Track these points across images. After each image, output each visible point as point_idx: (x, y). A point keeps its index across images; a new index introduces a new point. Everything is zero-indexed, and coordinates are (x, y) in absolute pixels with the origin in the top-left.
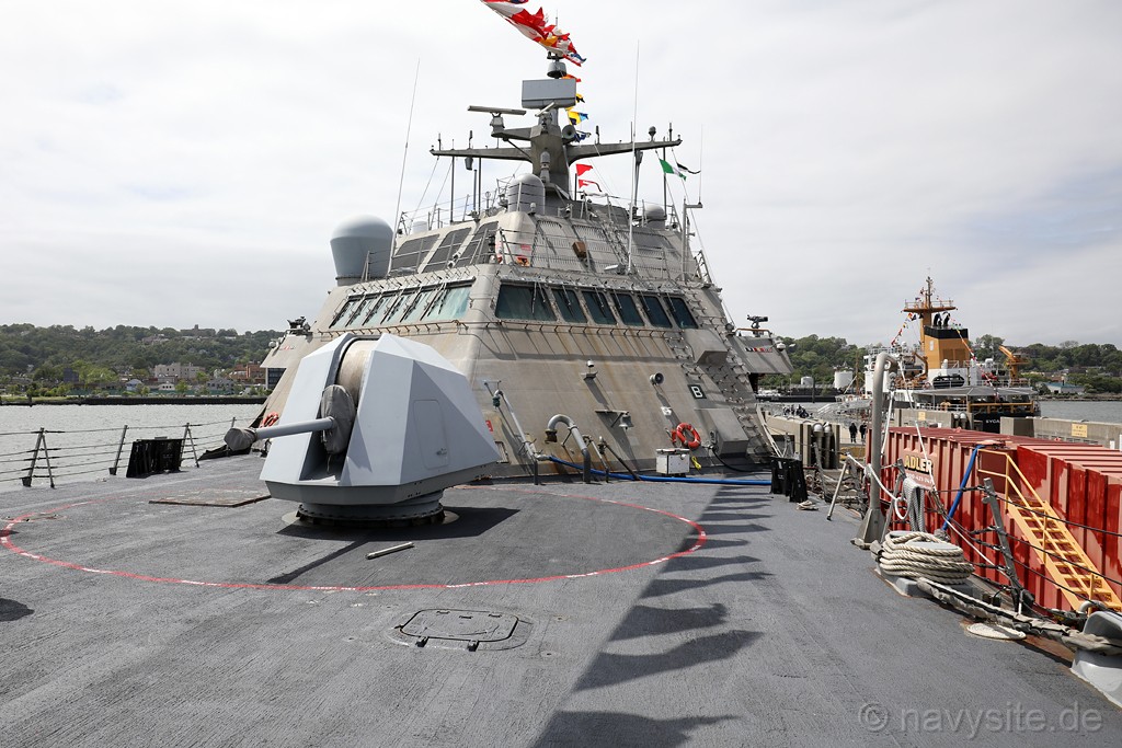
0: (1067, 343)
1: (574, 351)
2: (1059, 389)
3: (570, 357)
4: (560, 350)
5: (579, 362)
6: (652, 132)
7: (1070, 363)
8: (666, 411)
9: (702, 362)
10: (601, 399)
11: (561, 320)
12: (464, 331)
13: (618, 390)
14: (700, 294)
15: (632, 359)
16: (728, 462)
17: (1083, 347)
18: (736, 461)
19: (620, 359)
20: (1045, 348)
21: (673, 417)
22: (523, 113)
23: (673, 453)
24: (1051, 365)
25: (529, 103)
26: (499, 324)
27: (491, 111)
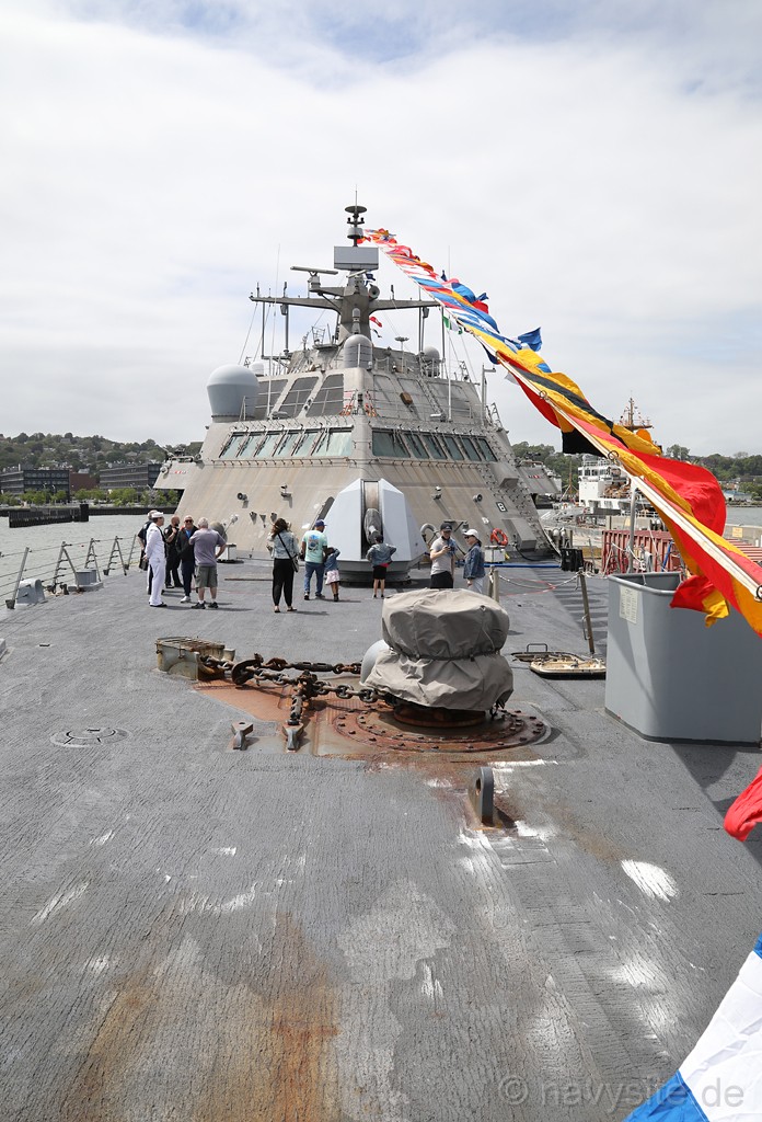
0: (740, 454)
1: (425, 480)
2: (732, 496)
3: (423, 485)
4: (416, 480)
5: (429, 488)
7: (742, 473)
8: (485, 520)
9: (503, 486)
10: (447, 515)
11: (413, 457)
12: (353, 465)
13: (455, 507)
14: (497, 438)
15: (460, 485)
16: (524, 554)
17: (751, 457)
18: (529, 554)
19: (454, 485)
20: (723, 458)
21: (489, 524)
22: (336, 273)
23: (496, 548)
24: (726, 474)
25: (339, 265)
26: (377, 460)
27: (309, 271)
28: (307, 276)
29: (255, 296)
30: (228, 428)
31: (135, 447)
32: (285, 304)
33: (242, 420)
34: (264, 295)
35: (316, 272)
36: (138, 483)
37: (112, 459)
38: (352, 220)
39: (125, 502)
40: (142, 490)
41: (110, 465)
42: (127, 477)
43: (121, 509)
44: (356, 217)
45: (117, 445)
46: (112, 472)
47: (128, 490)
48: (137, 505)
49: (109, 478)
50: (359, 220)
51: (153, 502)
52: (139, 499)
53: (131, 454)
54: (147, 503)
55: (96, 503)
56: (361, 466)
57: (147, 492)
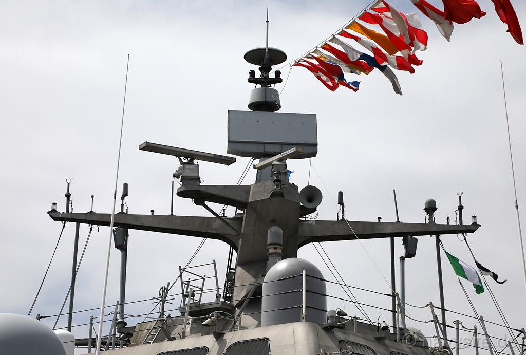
6: (431, 208)
27: (178, 153)
35: (192, 156)
38: (258, 75)
44: (265, 69)
50: (272, 75)
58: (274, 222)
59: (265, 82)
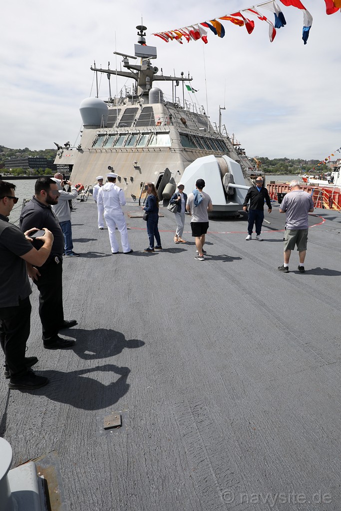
6: (182, 74)
12: (173, 151)
14: (227, 141)
22: (136, 58)
25: (138, 55)
26: (185, 149)
27: (123, 55)
28: (122, 58)
29: (93, 68)
30: (95, 132)
31: (20, 151)
32: (109, 73)
33: (102, 127)
34: (98, 67)
35: (126, 56)
36: (23, 166)
37: (9, 156)
38: (140, 33)
39: (19, 174)
40: (26, 169)
41: (9, 158)
42: (18, 163)
43: (17, 177)
44: (142, 32)
45: (11, 150)
46: (10, 161)
47: (19, 169)
48: (25, 176)
49: (9, 164)
50: (143, 34)
51: (32, 174)
52: (25, 173)
53: (18, 154)
54: (29, 174)
55: (5, 174)
56: (178, 152)
57: (28, 170)
58: (147, 76)
59: (142, 35)
